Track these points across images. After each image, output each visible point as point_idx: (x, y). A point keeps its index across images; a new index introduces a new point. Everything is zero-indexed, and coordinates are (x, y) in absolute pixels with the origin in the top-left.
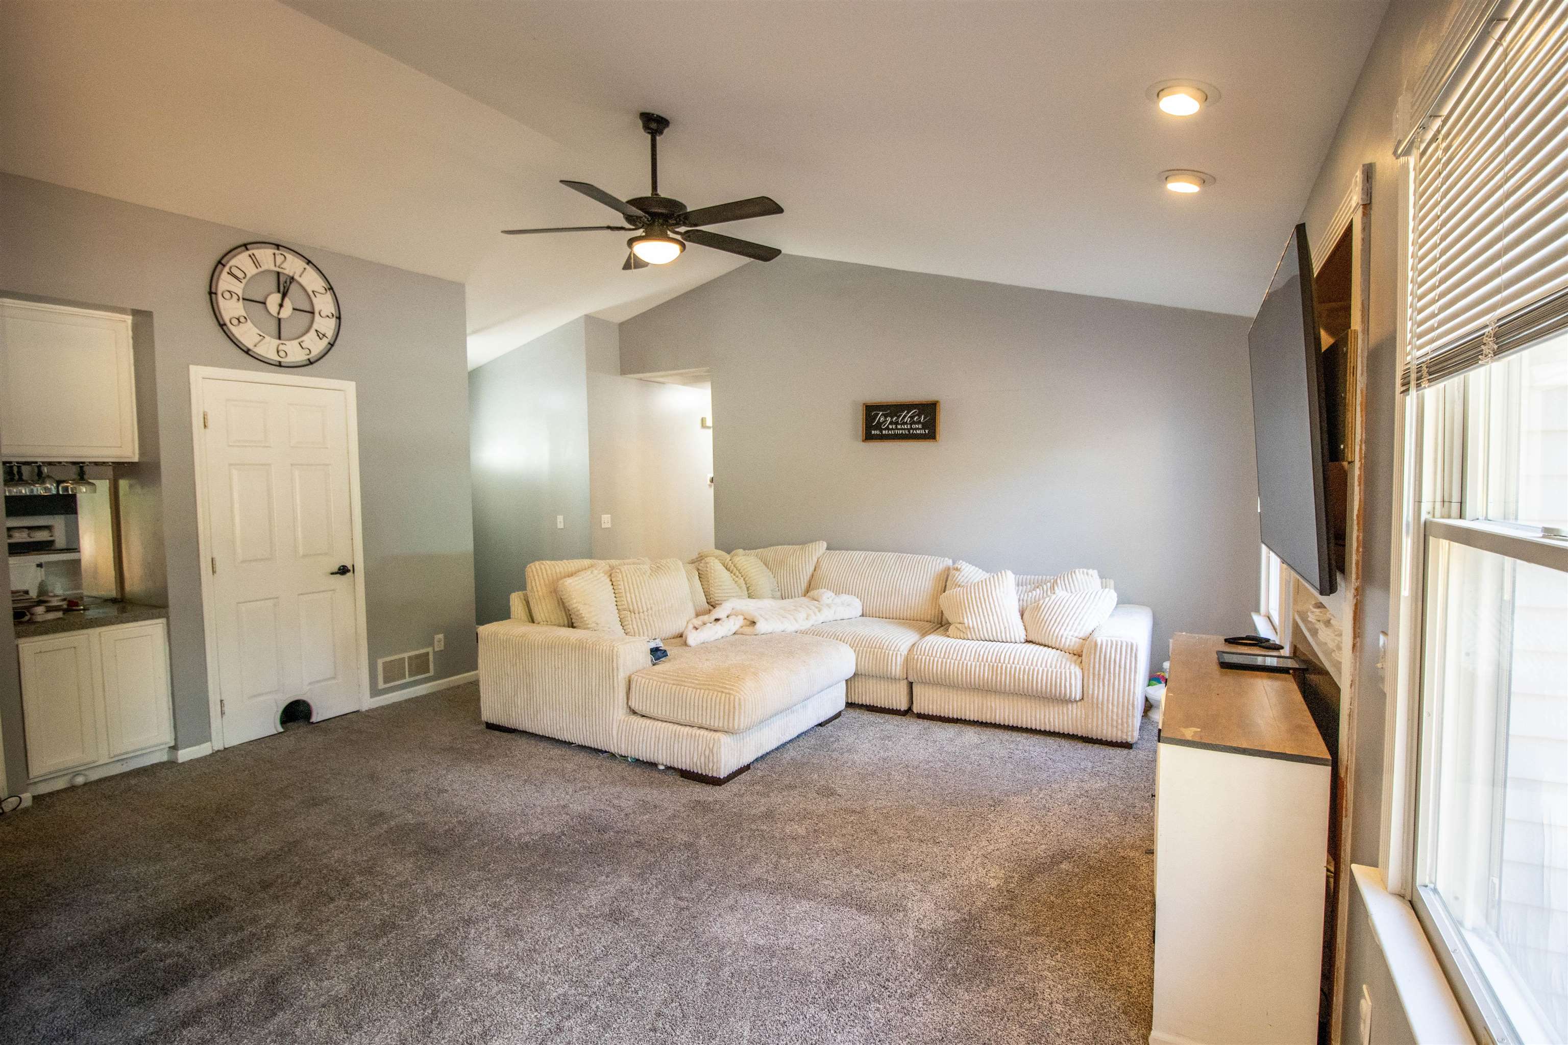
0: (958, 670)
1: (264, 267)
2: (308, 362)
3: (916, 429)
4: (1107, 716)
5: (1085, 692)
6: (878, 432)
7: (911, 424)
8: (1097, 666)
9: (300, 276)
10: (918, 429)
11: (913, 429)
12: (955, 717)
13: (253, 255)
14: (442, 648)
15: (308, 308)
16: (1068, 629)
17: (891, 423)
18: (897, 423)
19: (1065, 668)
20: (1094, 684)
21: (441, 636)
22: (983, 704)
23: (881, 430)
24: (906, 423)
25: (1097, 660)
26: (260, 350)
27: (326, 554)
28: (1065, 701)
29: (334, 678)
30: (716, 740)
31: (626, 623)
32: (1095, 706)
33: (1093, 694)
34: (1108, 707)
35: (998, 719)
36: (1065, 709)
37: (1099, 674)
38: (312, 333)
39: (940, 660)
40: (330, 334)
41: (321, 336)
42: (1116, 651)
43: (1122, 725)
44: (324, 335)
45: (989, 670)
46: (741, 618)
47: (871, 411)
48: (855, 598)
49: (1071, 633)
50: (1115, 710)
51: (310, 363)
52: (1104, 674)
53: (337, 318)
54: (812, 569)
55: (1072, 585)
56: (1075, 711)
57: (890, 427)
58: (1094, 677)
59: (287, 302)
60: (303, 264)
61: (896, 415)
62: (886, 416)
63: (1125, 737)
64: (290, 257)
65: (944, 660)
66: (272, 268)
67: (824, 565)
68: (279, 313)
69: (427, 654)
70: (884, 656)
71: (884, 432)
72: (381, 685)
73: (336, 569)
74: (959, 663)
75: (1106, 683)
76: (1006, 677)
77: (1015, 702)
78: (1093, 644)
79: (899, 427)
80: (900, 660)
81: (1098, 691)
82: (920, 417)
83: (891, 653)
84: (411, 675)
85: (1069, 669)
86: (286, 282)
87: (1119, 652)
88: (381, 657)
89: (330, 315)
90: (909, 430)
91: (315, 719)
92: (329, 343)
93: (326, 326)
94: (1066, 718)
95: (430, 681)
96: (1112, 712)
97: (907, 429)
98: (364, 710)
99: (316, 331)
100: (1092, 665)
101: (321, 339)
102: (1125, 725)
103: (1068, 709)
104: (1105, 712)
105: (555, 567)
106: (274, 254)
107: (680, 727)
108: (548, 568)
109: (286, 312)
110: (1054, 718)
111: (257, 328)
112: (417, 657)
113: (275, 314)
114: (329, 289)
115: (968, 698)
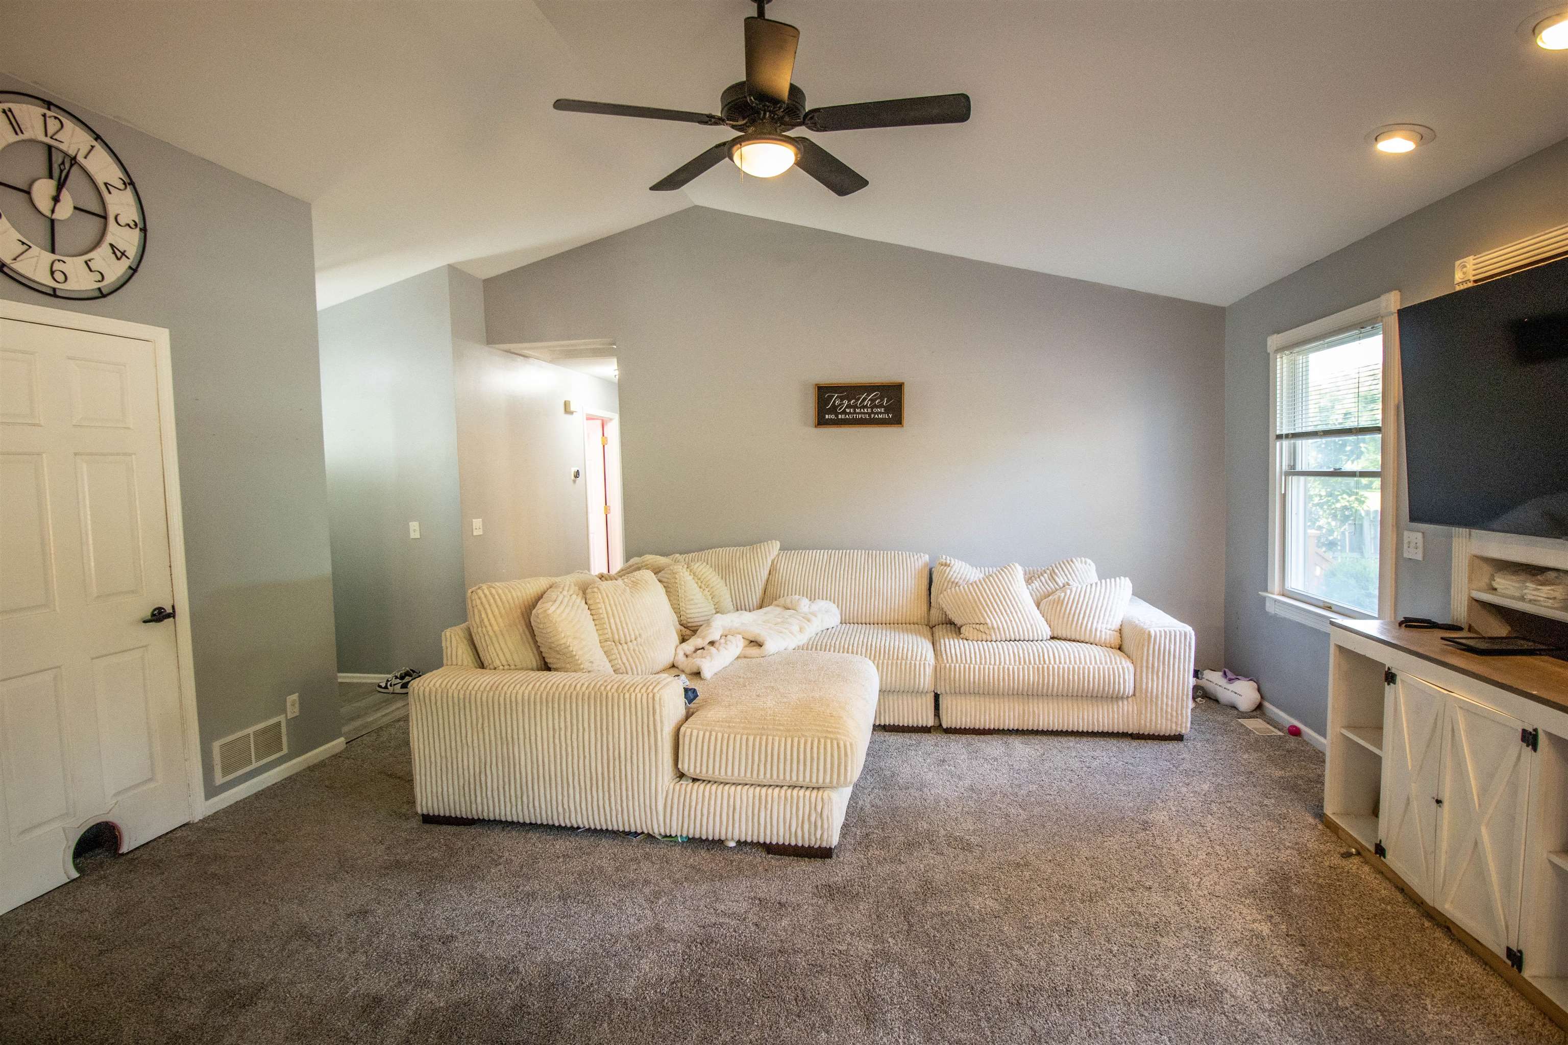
0: (999, 676)
1: (26, 136)
2: (97, 294)
3: (878, 413)
4: (1162, 709)
5: (1138, 687)
6: (833, 417)
7: (872, 408)
8: (1151, 658)
9: (85, 158)
10: (881, 413)
11: (875, 414)
12: (992, 728)
13: (10, 110)
14: (297, 714)
15: (97, 209)
16: (1100, 621)
17: (848, 406)
18: (855, 407)
19: (1116, 663)
20: (1147, 678)
21: (295, 697)
22: (1024, 710)
23: (837, 415)
24: (866, 407)
25: (1151, 652)
26: (23, 267)
27: (133, 592)
28: (1116, 698)
29: (150, 780)
30: (826, 800)
31: (613, 657)
32: (1149, 700)
33: (1147, 687)
34: (1162, 700)
35: (1043, 725)
36: (1115, 707)
37: (1153, 665)
38: (105, 249)
39: (977, 667)
40: (132, 251)
41: (119, 254)
42: (1170, 640)
43: (1177, 717)
44: (123, 254)
45: (1034, 673)
46: (740, 637)
47: (824, 393)
48: (831, 604)
49: (1104, 626)
50: (1170, 703)
51: (102, 295)
52: (1158, 666)
53: (141, 229)
54: (767, 572)
55: (1073, 575)
56: (1126, 708)
57: (848, 410)
58: (1147, 670)
59: (65, 195)
60: (87, 139)
61: (855, 398)
62: (842, 399)
63: (1179, 729)
64: (68, 124)
65: (982, 667)
66: (42, 138)
67: (782, 566)
68: (53, 211)
69: (279, 724)
70: (910, 667)
71: (840, 416)
72: (219, 779)
73: (147, 614)
74: (999, 668)
75: (1160, 675)
76: (1054, 678)
77: (1060, 704)
78: (1146, 636)
79: (858, 411)
80: (929, 671)
81: (1152, 684)
82: (882, 400)
83: (918, 663)
84: (258, 758)
85: (1121, 664)
86: (63, 163)
87: (1173, 641)
88: (219, 737)
89: (132, 224)
90: (870, 414)
91: (124, 849)
92: (130, 267)
93: (129, 240)
94: (1116, 716)
95: (285, 762)
96: (1167, 704)
97: (866, 413)
98: (196, 821)
99: (112, 246)
100: (1145, 658)
101: (118, 259)
102: (1180, 717)
103: (1118, 706)
104: (1160, 706)
105: (510, 591)
106: (44, 115)
107: (764, 790)
108: (500, 591)
109: (64, 211)
110: (1103, 717)
111: (19, 232)
112: (265, 731)
113: (48, 214)
114: (129, 184)
115: (1007, 704)
